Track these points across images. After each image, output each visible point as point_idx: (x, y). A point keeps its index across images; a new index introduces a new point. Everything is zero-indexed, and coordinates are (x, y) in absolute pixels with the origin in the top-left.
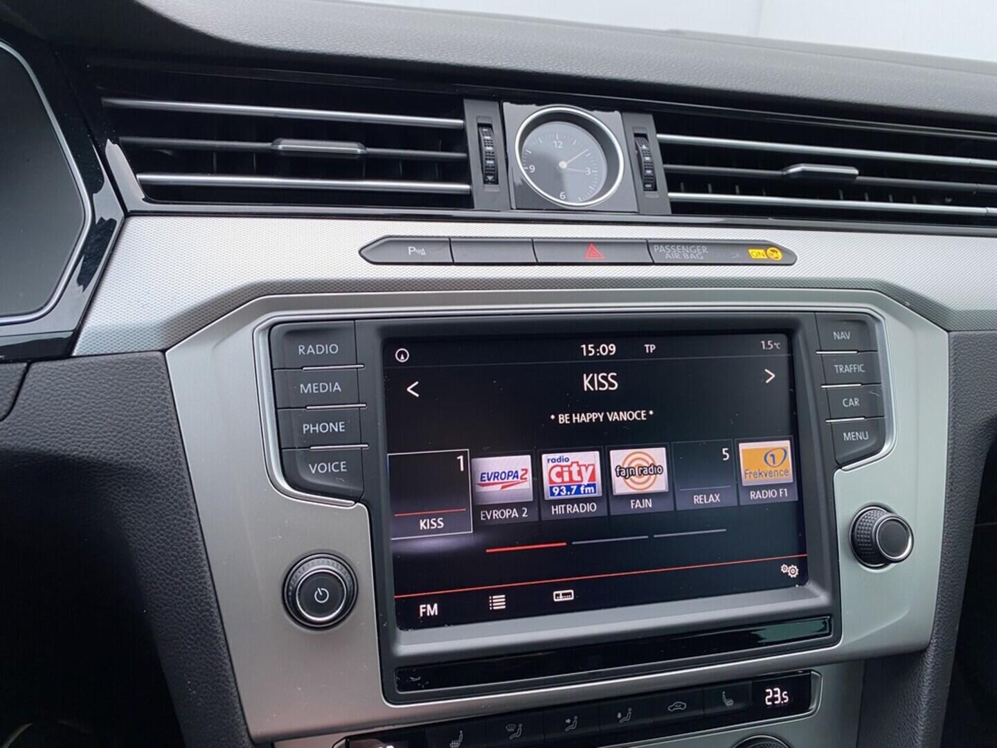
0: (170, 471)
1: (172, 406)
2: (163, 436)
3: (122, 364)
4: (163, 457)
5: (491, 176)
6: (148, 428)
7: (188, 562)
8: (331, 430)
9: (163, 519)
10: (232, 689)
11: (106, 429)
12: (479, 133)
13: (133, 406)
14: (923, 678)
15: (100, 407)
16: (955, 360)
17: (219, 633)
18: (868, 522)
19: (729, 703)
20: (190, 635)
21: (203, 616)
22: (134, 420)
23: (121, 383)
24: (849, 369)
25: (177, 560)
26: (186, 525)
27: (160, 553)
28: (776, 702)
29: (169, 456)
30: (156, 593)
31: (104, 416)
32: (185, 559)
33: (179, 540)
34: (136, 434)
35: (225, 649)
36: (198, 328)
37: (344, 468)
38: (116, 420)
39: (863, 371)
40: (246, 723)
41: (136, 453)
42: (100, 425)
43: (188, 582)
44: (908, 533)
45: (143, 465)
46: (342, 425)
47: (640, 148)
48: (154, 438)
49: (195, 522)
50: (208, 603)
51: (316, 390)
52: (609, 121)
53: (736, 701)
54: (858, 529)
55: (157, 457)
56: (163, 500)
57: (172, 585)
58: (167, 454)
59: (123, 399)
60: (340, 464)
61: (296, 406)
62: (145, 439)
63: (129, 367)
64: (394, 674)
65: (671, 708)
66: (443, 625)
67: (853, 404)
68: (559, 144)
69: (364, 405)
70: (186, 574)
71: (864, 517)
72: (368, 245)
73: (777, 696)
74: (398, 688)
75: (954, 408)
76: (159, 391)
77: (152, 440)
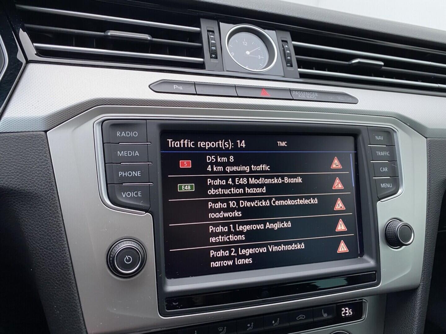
0: (48, 194)
1: (50, 160)
2: (45, 175)
3: (23, 138)
4: (44, 186)
5: (214, 54)
6: (36, 171)
7: (56, 242)
8: (133, 175)
9: (43, 219)
10: (79, 310)
11: (13, 171)
12: (208, 34)
13: (28, 160)
14: (417, 301)
15: (10, 160)
16: (430, 151)
17: (72, 280)
18: (393, 226)
19: (325, 315)
20: (57, 281)
21: (64, 271)
22: (29, 167)
23: (21, 147)
24: (383, 154)
25: (50, 241)
26: (56, 223)
27: (41, 238)
28: (346, 315)
29: (47, 186)
30: (38, 259)
31: (12, 164)
32: (55, 240)
33: (51, 230)
34: (30, 174)
35: (75, 288)
36: (64, 121)
38: (18, 167)
39: (389, 155)
40: (86, 328)
42: (10, 169)
43: (56, 253)
44: (412, 231)
45: (33, 190)
46: (139, 172)
47: (284, 46)
49: (61, 221)
50: (67, 264)
51: (126, 154)
52: (270, 35)
53: (328, 315)
54: (388, 230)
55: (40, 187)
56: (44, 209)
57: (47, 254)
58: (46, 185)
59: (23, 156)
60: (138, 192)
61: (115, 162)
62: (34, 177)
63: (26, 139)
64: (165, 301)
65: (298, 318)
66: (189, 277)
67: (385, 170)
68: (246, 43)
69: (151, 163)
70: (55, 249)
71: (391, 224)
72: (153, 83)
73: (347, 312)
74: (166, 308)
75: (429, 173)
76: (42, 152)
77: (39, 177)
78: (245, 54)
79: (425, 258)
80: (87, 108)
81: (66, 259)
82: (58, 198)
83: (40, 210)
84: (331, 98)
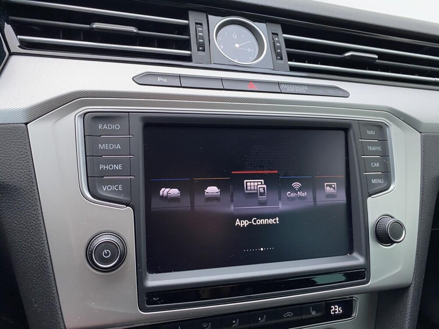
1: (30, 152)
2: (24, 168)
4: (23, 179)
5: (201, 47)
7: (34, 235)
8: (115, 169)
9: (22, 212)
10: (56, 303)
12: (196, 27)
13: (8, 152)
14: (408, 301)
16: (424, 146)
17: (51, 274)
18: (384, 223)
19: (314, 313)
20: (35, 274)
21: (42, 264)
22: (8, 159)
24: (374, 149)
25: (29, 234)
26: (34, 216)
27: (19, 230)
28: (336, 313)
29: (26, 179)
30: (17, 252)
32: (33, 233)
33: (30, 223)
34: (9, 167)
35: (53, 282)
36: (45, 113)
37: (121, 188)
39: (381, 150)
40: (64, 322)
41: (8, 177)
43: (34, 246)
44: (403, 228)
45: (12, 183)
46: (121, 166)
47: (274, 39)
48: (19, 169)
49: (40, 214)
50: (45, 257)
51: (107, 147)
52: (260, 27)
53: (317, 312)
54: (379, 227)
55: (20, 180)
56: (23, 202)
57: (26, 247)
58: (25, 177)
59: (3, 148)
60: (119, 186)
61: (96, 155)
62: (14, 169)
63: (6, 131)
64: (145, 296)
65: (285, 315)
66: (171, 272)
67: (376, 165)
68: (235, 36)
69: (133, 156)
70: (34, 242)
71: (381, 221)
72: (138, 76)
73: (337, 309)
74: (147, 303)
75: (423, 169)
76: (22, 144)
77: (18, 170)
78: (234, 47)
79: (418, 256)
80: (69, 101)
81: (44, 253)
82: (37, 191)
83: (19, 202)
84: (321, 92)
